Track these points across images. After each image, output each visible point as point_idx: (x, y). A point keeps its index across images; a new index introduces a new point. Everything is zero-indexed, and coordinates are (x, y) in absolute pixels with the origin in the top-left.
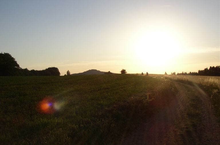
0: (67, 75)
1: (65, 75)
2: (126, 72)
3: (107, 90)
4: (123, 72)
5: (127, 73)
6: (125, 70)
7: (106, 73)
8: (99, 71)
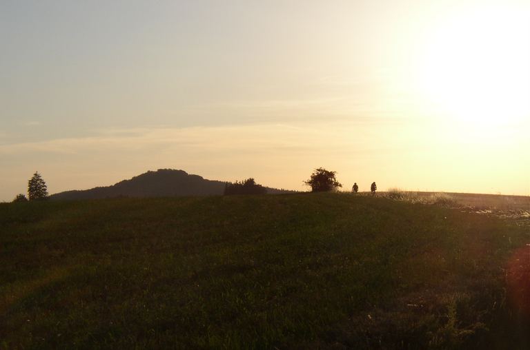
0: (27, 197)
1: (21, 198)
2: (337, 184)
3: (241, 276)
4: (323, 180)
5: (340, 189)
6: (331, 174)
7: (231, 189)
8: (197, 178)
